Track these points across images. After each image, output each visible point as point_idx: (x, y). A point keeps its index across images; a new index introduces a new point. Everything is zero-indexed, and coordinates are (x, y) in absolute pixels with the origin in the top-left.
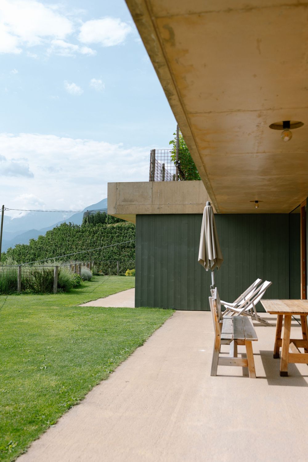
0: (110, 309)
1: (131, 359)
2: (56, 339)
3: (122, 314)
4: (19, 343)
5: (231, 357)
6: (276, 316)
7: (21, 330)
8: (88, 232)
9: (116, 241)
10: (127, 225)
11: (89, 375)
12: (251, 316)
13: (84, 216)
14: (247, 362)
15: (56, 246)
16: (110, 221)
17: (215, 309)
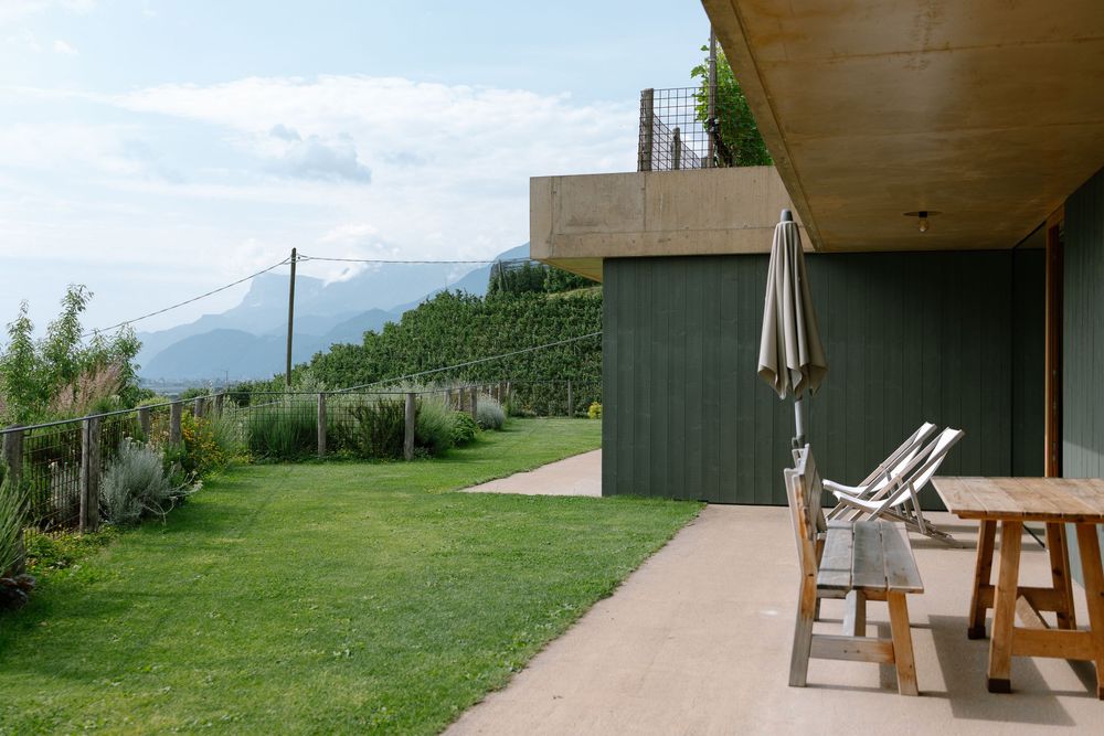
0: (540, 499)
1: (577, 633)
2: (388, 577)
3: (567, 513)
4: (294, 584)
5: (847, 634)
6: (977, 523)
7: (308, 550)
8: (500, 313)
9: (569, 335)
10: (595, 294)
11: (457, 675)
12: (907, 521)
13: (492, 274)
14: (891, 650)
15: (425, 347)
16: (554, 286)
17: (801, 504)
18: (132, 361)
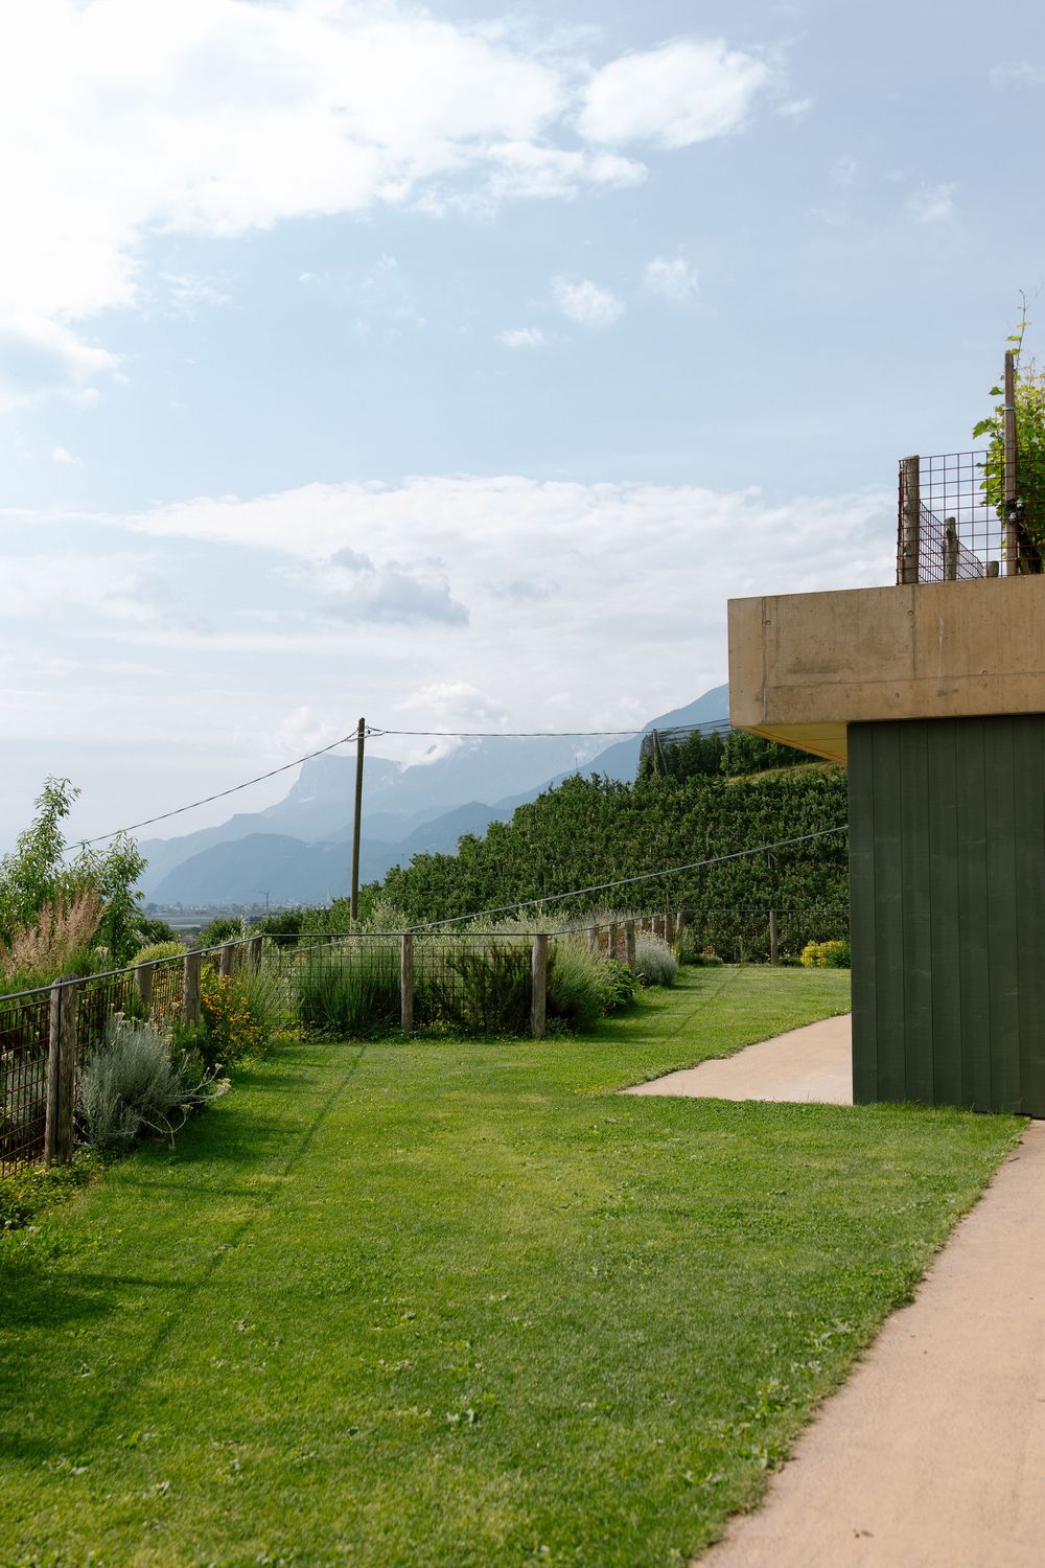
0: (753, 1108)
2: (527, 1257)
3: (802, 1136)
4: (373, 1268)
7: (394, 1199)
8: (657, 807)
9: (759, 838)
10: (799, 777)
11: (669, 1473)
13: (643, 749)
15: (548, 857)
16: (736, 766)
18: (132, 888)
